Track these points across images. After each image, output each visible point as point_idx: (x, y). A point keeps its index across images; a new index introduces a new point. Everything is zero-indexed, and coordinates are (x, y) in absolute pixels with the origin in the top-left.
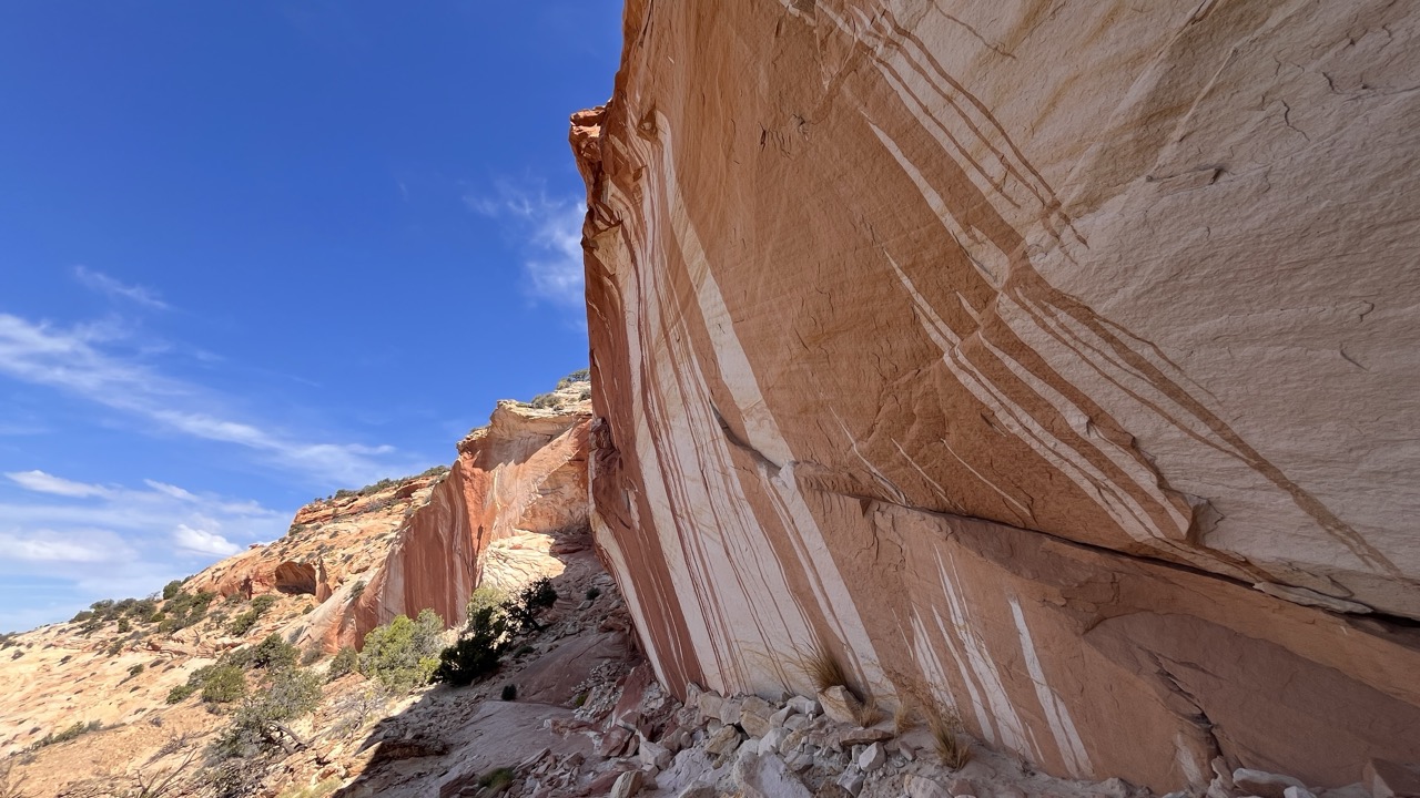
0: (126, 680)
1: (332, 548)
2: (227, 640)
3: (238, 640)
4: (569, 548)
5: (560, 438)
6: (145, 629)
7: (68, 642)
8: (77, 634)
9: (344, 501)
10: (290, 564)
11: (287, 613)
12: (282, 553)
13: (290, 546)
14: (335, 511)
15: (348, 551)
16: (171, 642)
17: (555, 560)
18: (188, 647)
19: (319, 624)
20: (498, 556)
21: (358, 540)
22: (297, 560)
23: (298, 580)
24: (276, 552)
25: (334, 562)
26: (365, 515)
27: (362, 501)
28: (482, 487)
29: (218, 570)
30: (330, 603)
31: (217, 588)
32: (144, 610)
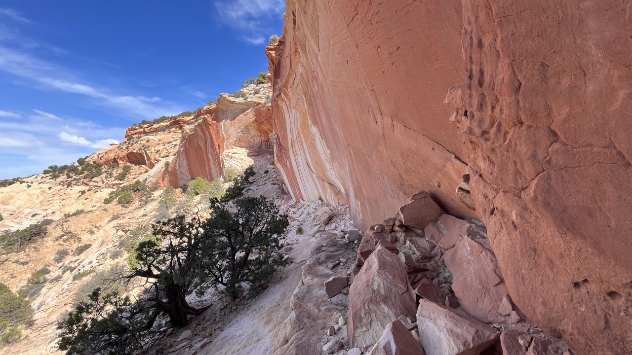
0: (80, 196)
1: (149, 147)
2: (117, 182)
3: (121, 182)
4: (255, 154)
5: (248, 111)
6: (78, 177)
7: (48, 182)
8: (50, 179)
9: (147, 125)
10: (132, 153)
11: (138, 173)
12: (127, 148)
13: (130, 145)
14: (144, 130)
15: (157, 148)
16: (92, 182)
17: (250, 159)
18: (100, 184)
19: (153, 177)
20: (228, 156)
21: (159, 144)
22: (135, 151)
23: (137, 159)
24: (124, 147)
25: (152, 153)
26: (159, 132)
27: (155, 126)
28: (217, 129)
29: (99, 154)
30: (155, 169)
31: (102, 161)
32: (73, 169)
